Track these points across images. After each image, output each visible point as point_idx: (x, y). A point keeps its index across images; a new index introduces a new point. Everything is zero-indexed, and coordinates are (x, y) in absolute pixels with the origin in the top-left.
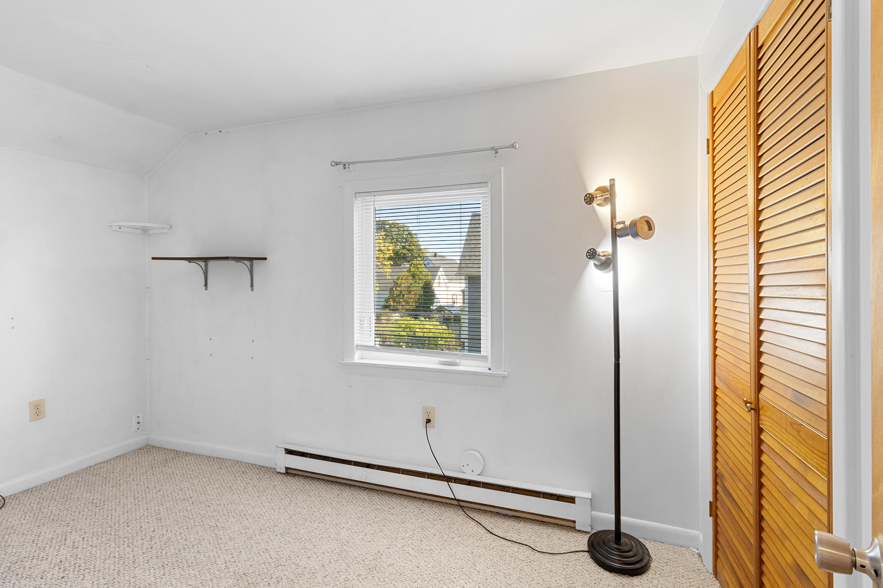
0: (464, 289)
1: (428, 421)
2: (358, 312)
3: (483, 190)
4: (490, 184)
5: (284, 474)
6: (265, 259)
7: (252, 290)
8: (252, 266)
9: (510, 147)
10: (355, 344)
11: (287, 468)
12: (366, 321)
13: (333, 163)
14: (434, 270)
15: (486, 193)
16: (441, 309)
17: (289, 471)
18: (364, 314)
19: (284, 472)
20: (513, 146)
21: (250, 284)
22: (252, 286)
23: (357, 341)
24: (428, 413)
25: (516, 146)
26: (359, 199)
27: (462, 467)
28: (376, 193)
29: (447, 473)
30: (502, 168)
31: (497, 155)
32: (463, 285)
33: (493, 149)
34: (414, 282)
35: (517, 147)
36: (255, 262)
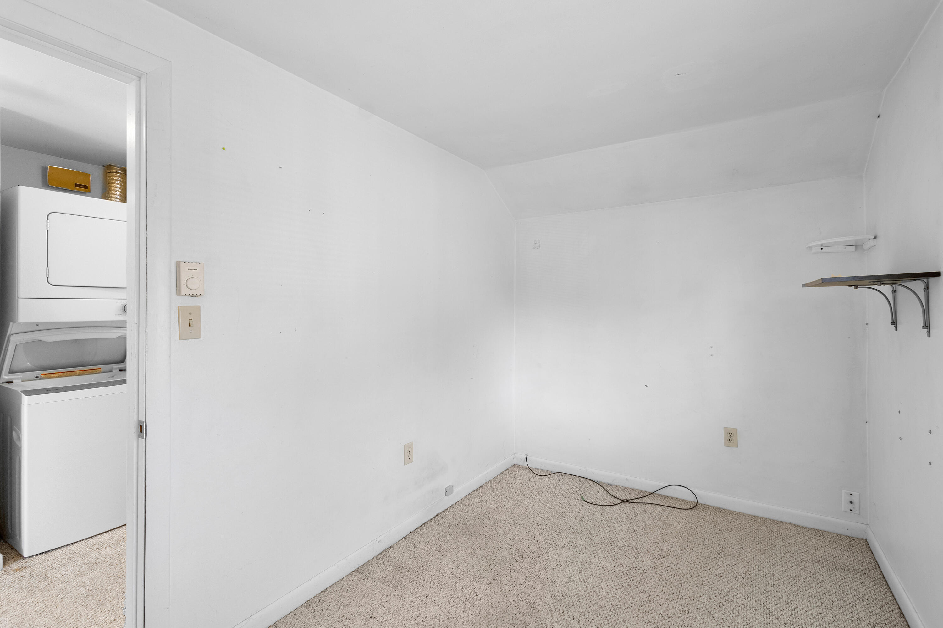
6: (938, 274)
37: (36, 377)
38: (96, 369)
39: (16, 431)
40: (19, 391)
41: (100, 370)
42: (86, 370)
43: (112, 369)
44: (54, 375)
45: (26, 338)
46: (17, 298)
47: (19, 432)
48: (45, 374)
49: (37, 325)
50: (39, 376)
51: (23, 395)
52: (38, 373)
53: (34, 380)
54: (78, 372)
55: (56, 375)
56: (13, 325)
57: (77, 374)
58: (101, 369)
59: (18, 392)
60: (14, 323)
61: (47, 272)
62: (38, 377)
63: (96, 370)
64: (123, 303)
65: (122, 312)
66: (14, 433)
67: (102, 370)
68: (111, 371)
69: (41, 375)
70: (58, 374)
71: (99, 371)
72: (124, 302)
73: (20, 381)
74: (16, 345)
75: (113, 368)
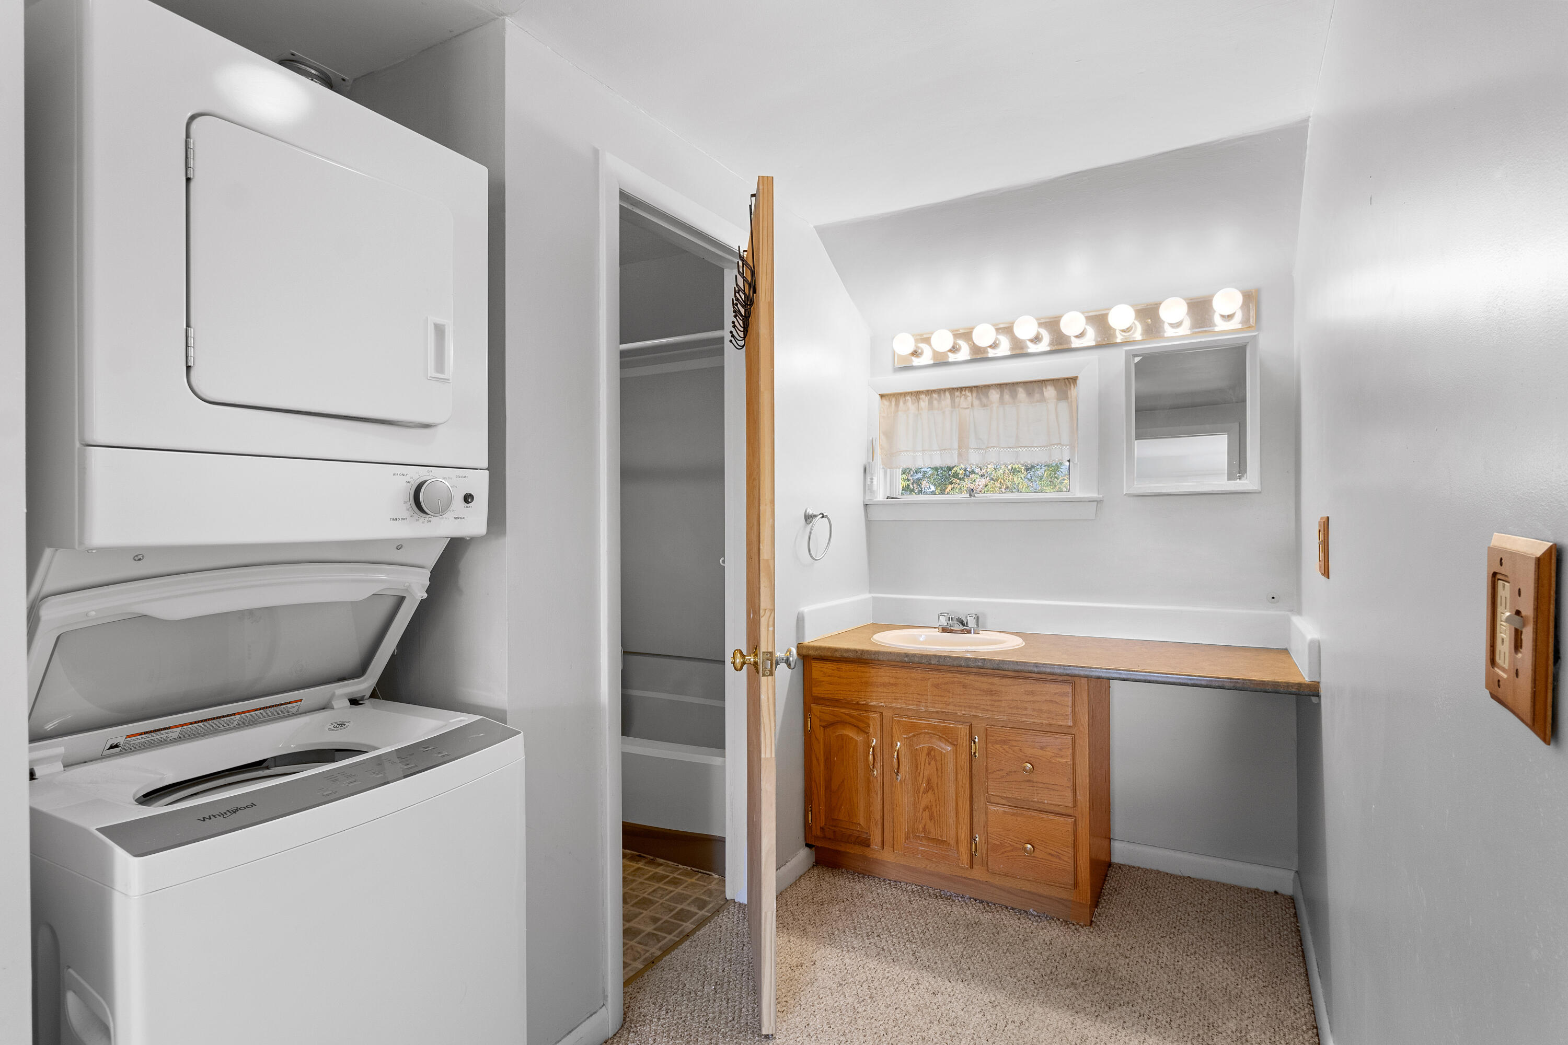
37: (112, 747)
38: (289, 703)
39: (81, 994)
40: (93, 829)
41: (298, 704)
42: (260, 709)
43: (333, 696)
44: (165, 736)
45: (95, 611)
46: (77, 444)
47: (106, 1006)
48: (141, 734)
49: (138, 558)
50: (121, 741)
51: (120, 854)
52: (117, 734)
53: (102, 757)
54: (238, 717)
55: (170, 735)
56: (53, 556)
57: (235, 724)
58: (301, 700)
59: (90, 834)
60: (61, 551)
61: (187, 346)
62: (116, 746)
63: (289, 706)
64: (411, 478)
65: (408, 510)
66: (71, 1000)
67: (303, 705)
68: (325, 707)
69: (128, 736)
70: (179, 729)
71: (296, 708)
72: (417, 475)
73: (59, 766)
74: (58, 638)
75: (334, 693)
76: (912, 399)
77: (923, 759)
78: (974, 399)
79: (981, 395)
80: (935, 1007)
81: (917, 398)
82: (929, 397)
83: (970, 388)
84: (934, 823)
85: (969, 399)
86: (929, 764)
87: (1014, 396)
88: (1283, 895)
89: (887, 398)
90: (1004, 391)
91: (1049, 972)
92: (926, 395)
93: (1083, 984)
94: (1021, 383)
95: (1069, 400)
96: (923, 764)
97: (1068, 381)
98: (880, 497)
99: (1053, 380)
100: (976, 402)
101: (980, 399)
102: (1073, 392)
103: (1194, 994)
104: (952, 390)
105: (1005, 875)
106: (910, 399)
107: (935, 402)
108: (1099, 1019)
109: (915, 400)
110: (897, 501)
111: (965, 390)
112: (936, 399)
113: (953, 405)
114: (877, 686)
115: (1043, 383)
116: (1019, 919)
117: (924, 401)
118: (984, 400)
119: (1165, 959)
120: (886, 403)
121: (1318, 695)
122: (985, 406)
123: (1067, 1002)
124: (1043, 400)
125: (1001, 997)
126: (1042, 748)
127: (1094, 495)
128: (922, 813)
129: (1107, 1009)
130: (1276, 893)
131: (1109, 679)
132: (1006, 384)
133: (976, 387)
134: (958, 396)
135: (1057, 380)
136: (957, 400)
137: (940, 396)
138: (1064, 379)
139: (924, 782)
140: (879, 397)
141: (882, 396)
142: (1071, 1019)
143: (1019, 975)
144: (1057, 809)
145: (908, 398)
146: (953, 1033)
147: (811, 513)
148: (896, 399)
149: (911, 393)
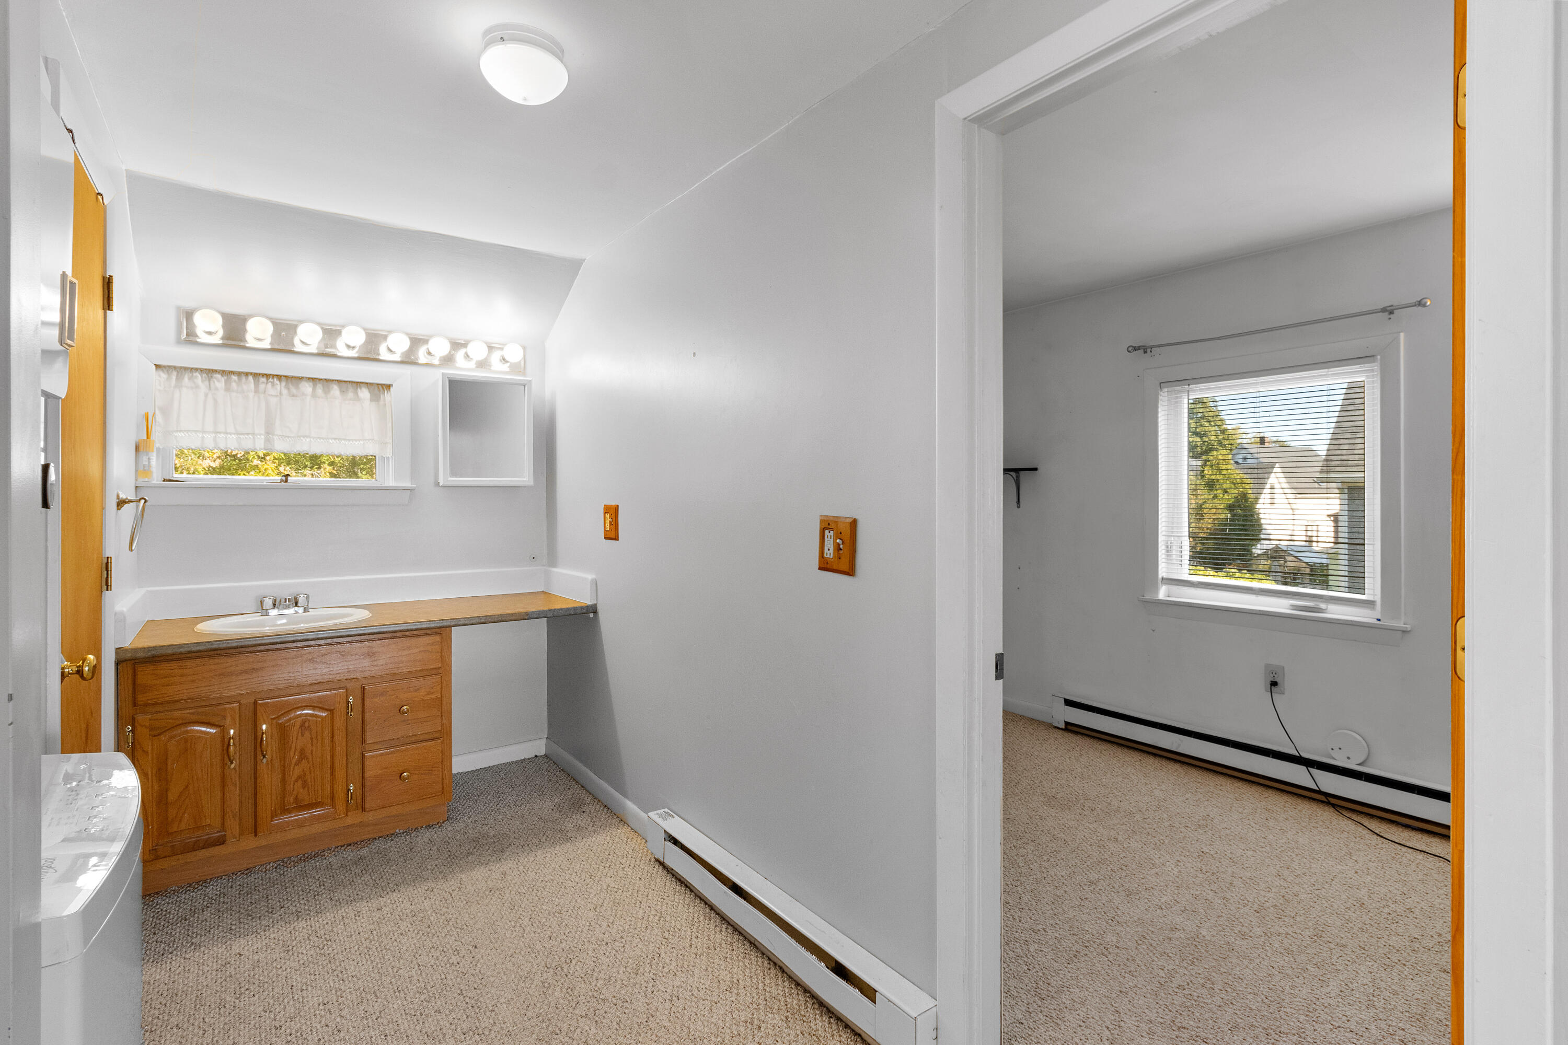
0: (1337, 513)
1: (1274, 684)
2: (1163, 536)
3: (1367, 366)
4: (1379, 357)
5: (1062, 729)
6: (1036, 469)
7: (1019, 507)
8: (1018, 477)
9: (1415, 306)
10: (1160, 577)
11: (1067, 723)
12: (1174, 547)
13: (1130, 349)
14: (1261, 472)
15: (1373, 370)
16: (1276, 554)
17: (1070, 727)
18: (1172, 538)
19: (1064, 727)
20: (1420, 303)
21: (1015, 499)
22: (1018, 502)
23: (1163, 572)
24: (1274, 673)
25: (1426, 303)
26: (1166, 390)
27: (1331, 752)
28: (1191, 381)
29: (1305, 755)
30: (1402, 335)
31: (1392, 316)
32: (1334, 503)
33: (1384, 310)
34: (1211, 497)
35: (1428, 303)
36: (1022, 473)
76: (202, 377)
77: (295, 733)
78: (283, 388)
79: (290, 385)
80: (389, 915)
81: (208, 377)
82: (226, 378)
83: (279, 377)
84: (308, 790)
85: (278, 387)
86: (303, 736)
87: (327, 391)
88: (541, 756)
89: (165, 371)
90: (316, 384)
91: (447, 856)
92: (222, 376)
93: (475, 850)
94: (336, 380)
95: (381, 402)
96: (294, 739)
97: (382, 387)
98: (156, 479)
99: (367, 383)
100: (285, 392)
101: (289, 389)
102: (387, 397)
103: (540, 822)
104: (256, 375)
105: (383, 808)
106: (199, 376)
107: (234, 385)
108: (502, 860)
109: (205, 377)
110: (177, 484)
111: (273, 378)
112: (235, 381)
113: (257, 391)
114: (237, 675)
115: (358, 384)
116: (392, 840)
117: (219, 381)
118: (293, 390)
119: (509, 815)
120: (163, 375)
121: (595, 612)
122: (293, 396)
123: (476, 863)
124: (357, 398)
125: (431, 884)
126: (416, 691)
127: (408, 484)
128: (294, 784)
129: (502, 854)
130: (536, 756)
131: (450, 627)
132: (320, 380)
133: (285, 376)
134: (263, 383)
135: (372, 384)
136: (262, 386)
137: (240, 380)
138: (378, 384)
139: (297, 753)
140: (154, 368)
141: (157, 366)
142: (487, 869)
143: (429, 867)
144: (427, 737)
145: (197, 374)
146: (419, 919)
147: (124, 497)
148: (178, 372)
149: (202, 371)
